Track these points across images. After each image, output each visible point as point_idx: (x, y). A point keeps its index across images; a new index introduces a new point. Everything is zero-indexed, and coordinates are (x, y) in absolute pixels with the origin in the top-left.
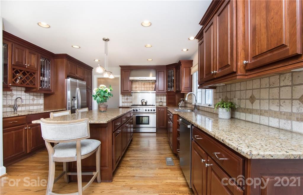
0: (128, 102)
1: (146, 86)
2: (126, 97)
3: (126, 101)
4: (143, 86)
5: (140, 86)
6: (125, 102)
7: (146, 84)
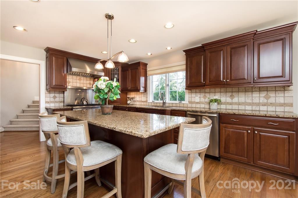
0: (56, 102)
1: (82, 81)
2: (52, 95)
3: (52, 100)
4: (78, 81)
5: (74, 81)
6: (51, 102)
7: (82, 79)
